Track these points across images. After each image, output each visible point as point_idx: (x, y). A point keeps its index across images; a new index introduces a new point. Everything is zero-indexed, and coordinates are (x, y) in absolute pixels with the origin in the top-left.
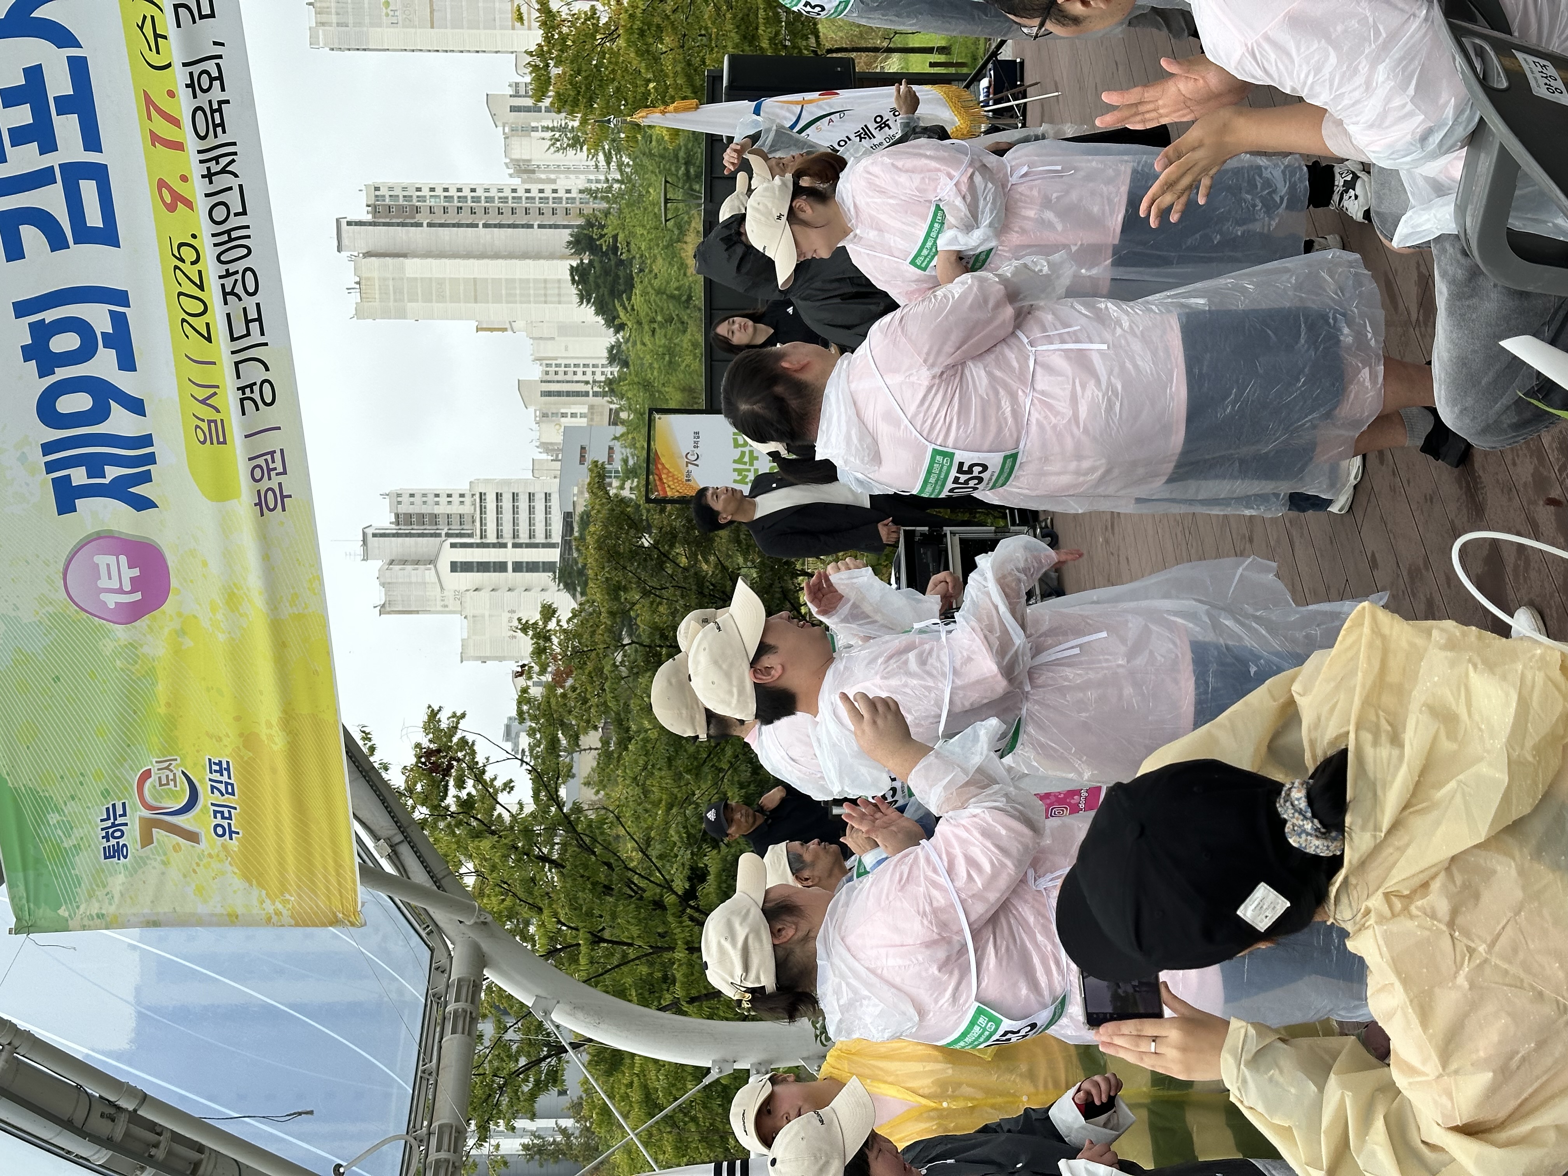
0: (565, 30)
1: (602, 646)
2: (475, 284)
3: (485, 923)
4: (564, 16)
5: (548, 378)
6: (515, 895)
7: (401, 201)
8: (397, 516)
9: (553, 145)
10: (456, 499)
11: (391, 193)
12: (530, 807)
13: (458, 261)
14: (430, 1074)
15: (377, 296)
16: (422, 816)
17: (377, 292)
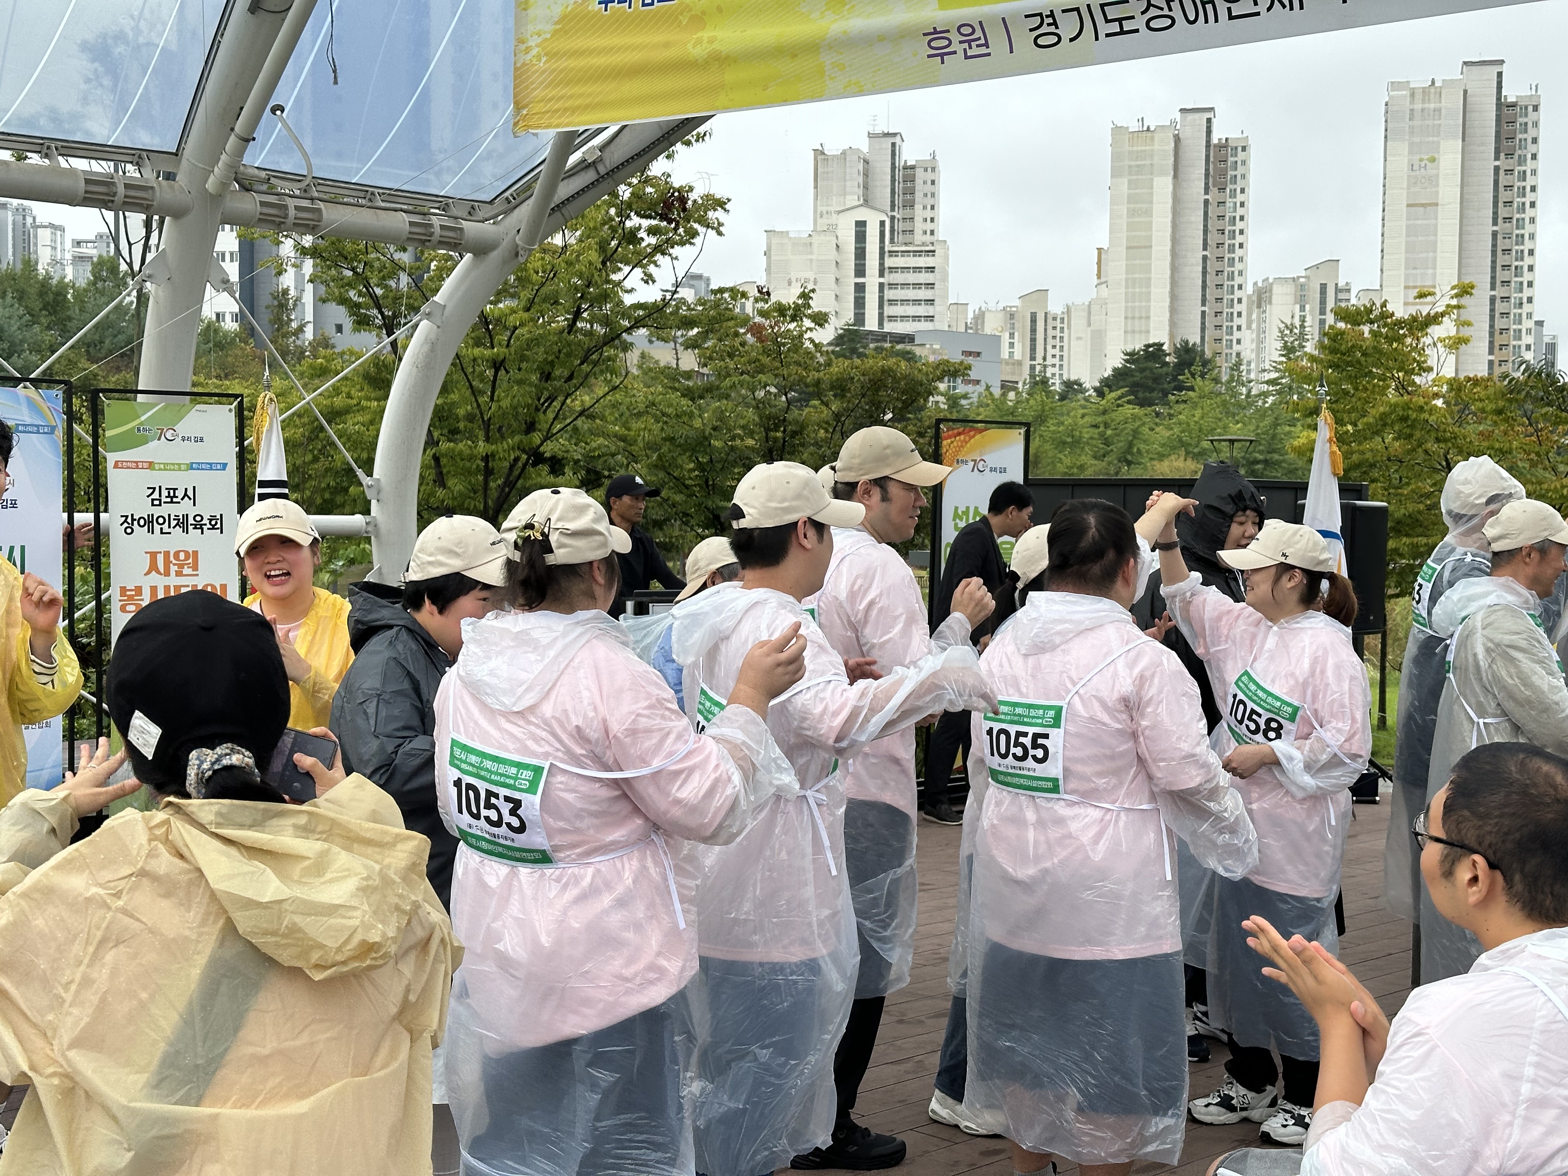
0: (1409, 340)
1: (785, 372)
2: (1145, 247)
3: (517, 254)
4: (1422, 340)
5: (1050, 320)
6: (543, 284)
7: (1231, 173)
8: (913, 167)
9: (1287, 327)
10: (929, 226)
11: (1239, 163)
12: (629, 300)
13: (1169, 230)
14: (370, 200)
15: (1135, 148)
16: (621, 193)
17: (1139, 148)
